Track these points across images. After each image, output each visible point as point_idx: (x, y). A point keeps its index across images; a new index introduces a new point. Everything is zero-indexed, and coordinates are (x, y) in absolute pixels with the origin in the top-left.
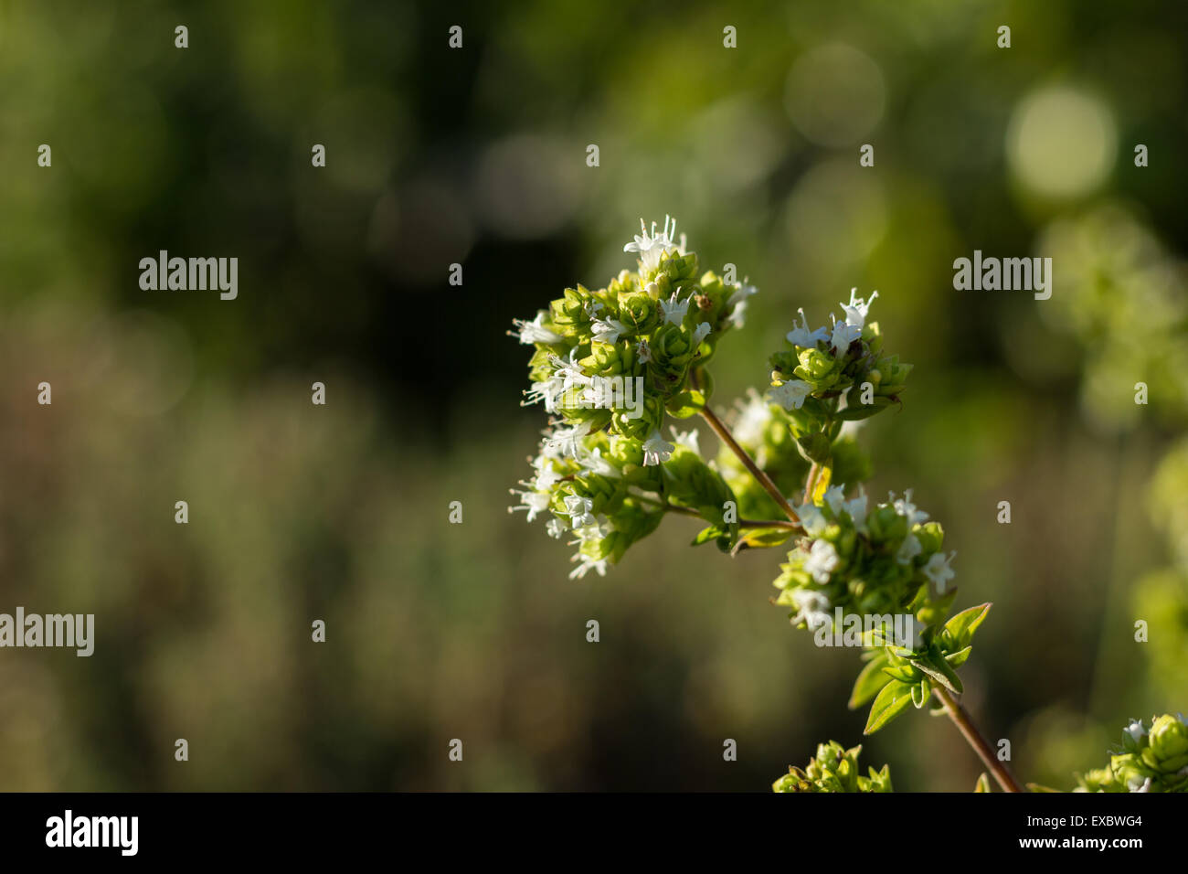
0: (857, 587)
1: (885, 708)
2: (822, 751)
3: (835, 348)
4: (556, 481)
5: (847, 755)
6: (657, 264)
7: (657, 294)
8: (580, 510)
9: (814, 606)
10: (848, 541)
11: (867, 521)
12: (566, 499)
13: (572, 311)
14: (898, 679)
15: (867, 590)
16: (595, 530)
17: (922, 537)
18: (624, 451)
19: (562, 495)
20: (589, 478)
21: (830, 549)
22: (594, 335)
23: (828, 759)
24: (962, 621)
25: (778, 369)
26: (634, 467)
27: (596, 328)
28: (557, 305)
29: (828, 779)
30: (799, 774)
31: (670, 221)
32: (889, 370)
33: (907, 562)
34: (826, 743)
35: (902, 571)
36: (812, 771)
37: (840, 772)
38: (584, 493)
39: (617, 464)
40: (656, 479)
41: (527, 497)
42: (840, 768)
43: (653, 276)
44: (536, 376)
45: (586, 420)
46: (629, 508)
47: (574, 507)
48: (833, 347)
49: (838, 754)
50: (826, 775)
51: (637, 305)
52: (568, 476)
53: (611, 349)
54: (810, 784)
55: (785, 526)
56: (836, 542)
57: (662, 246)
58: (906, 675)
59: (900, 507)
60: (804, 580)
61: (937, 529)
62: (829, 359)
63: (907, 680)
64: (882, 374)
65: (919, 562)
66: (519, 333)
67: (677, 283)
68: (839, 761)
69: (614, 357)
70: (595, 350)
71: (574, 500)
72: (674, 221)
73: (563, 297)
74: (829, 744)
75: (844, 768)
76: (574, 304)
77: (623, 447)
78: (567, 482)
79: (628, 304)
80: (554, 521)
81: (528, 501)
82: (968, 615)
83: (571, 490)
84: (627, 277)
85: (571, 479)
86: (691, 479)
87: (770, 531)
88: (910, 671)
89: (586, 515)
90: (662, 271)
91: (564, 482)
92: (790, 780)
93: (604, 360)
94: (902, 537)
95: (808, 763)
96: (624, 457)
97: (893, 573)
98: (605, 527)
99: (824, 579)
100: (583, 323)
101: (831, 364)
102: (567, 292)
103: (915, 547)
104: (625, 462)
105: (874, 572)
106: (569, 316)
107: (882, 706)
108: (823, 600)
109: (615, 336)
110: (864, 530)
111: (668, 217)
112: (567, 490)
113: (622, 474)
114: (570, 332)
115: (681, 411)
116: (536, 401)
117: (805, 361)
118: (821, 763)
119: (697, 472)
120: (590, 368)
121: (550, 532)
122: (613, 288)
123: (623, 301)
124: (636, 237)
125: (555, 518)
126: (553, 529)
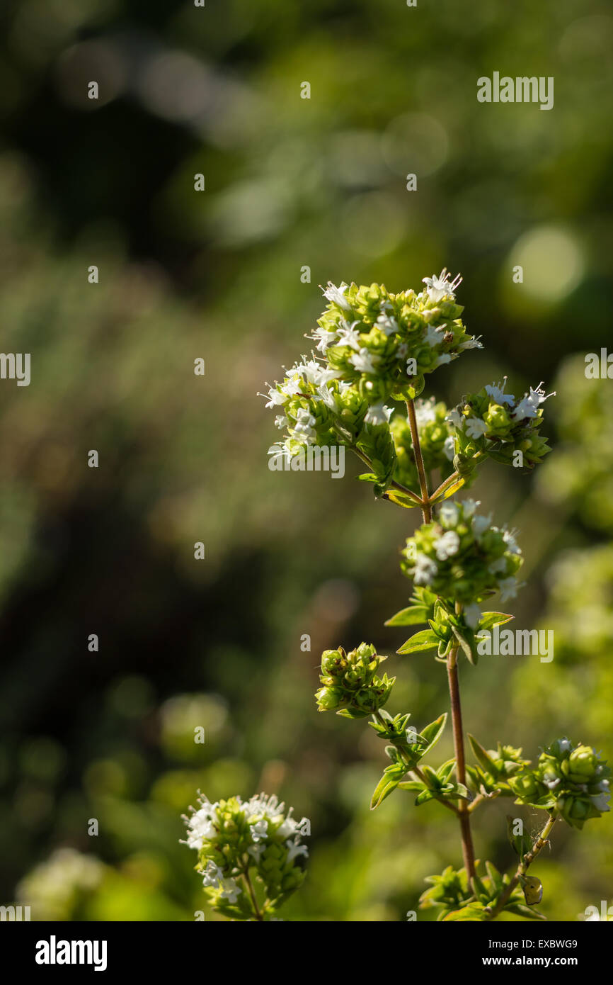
0: (457, 572)
1: (418, 644)
2: (363, 647)
3: (515, 415)
4: (298, 393)
5: (377, 657)
6: (438, 300)
7: (429, 319)
8: (305, 421)
9: (426, 568)
10: (468, 541)
11: (484, 535)
12: (300, 409)
13: (371, 299)
14: (435, 632)
15: (464, 578)
16: (304, 437)
17: (510, 561)
18: (351, 400)
19: (298, 406)
20: (318, 403)
21: (456, 541)
22: (377, 322)
23: (365, 655)
24: (491, 617)
25: (471, 404)
26: (351, 413)
27: (381, 319)
28: (363, 289)
29: (360, 667)
30: (343, 654)
31: (459, 278)
32: (538, 446)
33: (492, 572)
34: (368, 644)
35: (488, 575)
36: (352, 656)
37: (369, 667)
38: (313, 412)
39: (341, 406)
40: (358, 426)
41: (272, 392)
42: (370, 665)
43: (431, 307)
44: (323, 323)
45: (341, 369)
46: (330, 433)
47: (302, 417)
48: (514, 413)
49: (373, 654)
50: (360, 664)
51: (414, 320)
52: (306, 395)
53: (384, 338)
54: (347, 664)
55: (417, 499)
56: (461, 537)
57: (447, 291)
58: (440, 631)
59: (507, 537)
60: (427, 548)
61: (519, 560)
62: (508, 419)
63: (440, 634)
64: (533, 445)
65: (499, 575)
66: (326, 290)
67: (445, 320)
68: (372, 659)
69: (384, 345)
70: (373, 332)
71: (304, 413)
72: (461, 279)
73: (370, 287)
74: (370, 645)
75: (373, 666)
76: (375, 296)
77: (351, 397)
78: (305, 399)
79: (409, 316)
80: (283, 418)
81: (272, 395)
82: (495, 615)
83: (306, 405)
84: (411, 294)
85: (308, 397)
86: (377, 438)
87: (405, 496)
88: (445, 629)
89: (307, 426)
90: (439, 307)
91: (303, 398)
92: (336, 655)
93: (376, 342)
94: (499, 556)
95: (351, 650)
96: (349, 403)
97: (482, 575)
98: (311, 439)
99: (442, 557)
100: (374, 310)
101: (508, 423)
102: (374, 286)
103: (501, 566)
104: (347, 407)
105: (471, 568)
106: (367, 300)
107: (415, 641)
108: (434, 569)
109: (390, 331)
110: (480, 540)
111: (459, 275)
112: (303, 404)
113: (340, 412)
114: (362, 310)
115: (398, 395)
116: (315, 339)
117: (493, 411)
118: (359, 654)
119: (383, 436)
120: (364, 342)
121: (276, 422)
122: (400, 297)
123: (405, 311)
124: (434, 276)
125: (285, 416)
126: (279, 421)
